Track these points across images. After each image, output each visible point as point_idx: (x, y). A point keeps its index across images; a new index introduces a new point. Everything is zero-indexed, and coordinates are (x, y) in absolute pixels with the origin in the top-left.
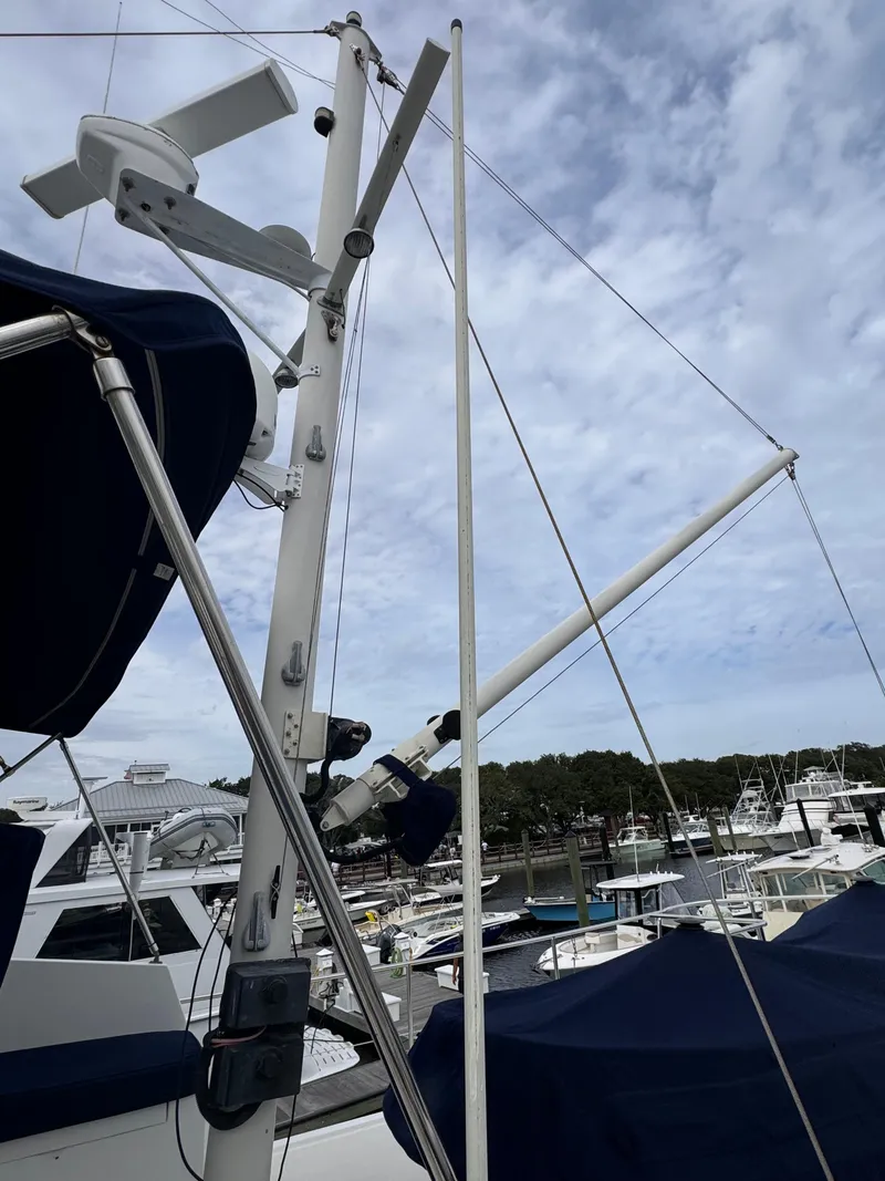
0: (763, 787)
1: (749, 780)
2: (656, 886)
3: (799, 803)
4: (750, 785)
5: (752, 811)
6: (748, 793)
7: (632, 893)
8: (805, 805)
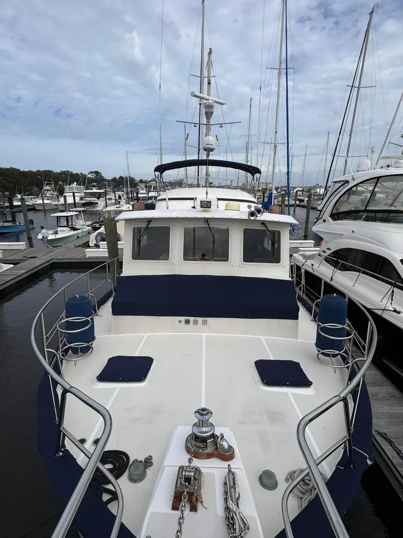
0: (53, 185)
1: (46, 182)
2: (72, 216)
3: (74, 193)
4: (47, 184)
5: (48, 195)
6: (46, 188)
7: (65, 218)
8: (76, 194)
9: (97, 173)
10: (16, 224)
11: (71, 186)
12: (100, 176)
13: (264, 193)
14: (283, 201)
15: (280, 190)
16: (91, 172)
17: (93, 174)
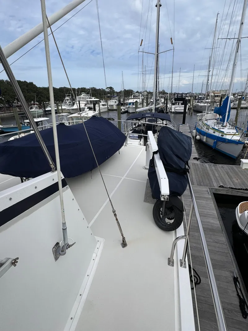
0: (71, 97)
1: (67, 94)
2: (42, 121)
3: (79, 101)
5: (68, 103)
6: (67, 98)
9: (111, 88)
10: (25, 125)
11: (80, 96)
12: (113, 90)
13: (221, 98)
14: (240, 104)
15: (237, 95)
16: (108, 88)
17: (109, 89)
